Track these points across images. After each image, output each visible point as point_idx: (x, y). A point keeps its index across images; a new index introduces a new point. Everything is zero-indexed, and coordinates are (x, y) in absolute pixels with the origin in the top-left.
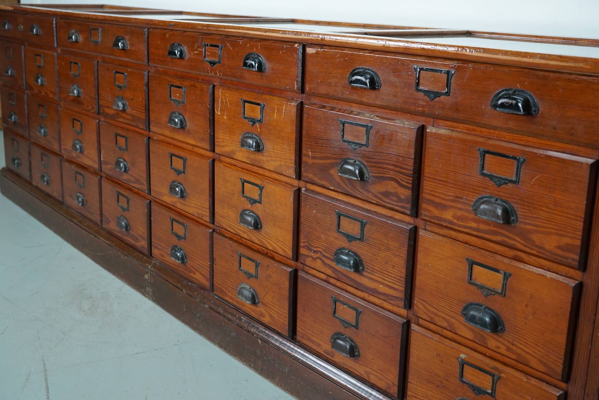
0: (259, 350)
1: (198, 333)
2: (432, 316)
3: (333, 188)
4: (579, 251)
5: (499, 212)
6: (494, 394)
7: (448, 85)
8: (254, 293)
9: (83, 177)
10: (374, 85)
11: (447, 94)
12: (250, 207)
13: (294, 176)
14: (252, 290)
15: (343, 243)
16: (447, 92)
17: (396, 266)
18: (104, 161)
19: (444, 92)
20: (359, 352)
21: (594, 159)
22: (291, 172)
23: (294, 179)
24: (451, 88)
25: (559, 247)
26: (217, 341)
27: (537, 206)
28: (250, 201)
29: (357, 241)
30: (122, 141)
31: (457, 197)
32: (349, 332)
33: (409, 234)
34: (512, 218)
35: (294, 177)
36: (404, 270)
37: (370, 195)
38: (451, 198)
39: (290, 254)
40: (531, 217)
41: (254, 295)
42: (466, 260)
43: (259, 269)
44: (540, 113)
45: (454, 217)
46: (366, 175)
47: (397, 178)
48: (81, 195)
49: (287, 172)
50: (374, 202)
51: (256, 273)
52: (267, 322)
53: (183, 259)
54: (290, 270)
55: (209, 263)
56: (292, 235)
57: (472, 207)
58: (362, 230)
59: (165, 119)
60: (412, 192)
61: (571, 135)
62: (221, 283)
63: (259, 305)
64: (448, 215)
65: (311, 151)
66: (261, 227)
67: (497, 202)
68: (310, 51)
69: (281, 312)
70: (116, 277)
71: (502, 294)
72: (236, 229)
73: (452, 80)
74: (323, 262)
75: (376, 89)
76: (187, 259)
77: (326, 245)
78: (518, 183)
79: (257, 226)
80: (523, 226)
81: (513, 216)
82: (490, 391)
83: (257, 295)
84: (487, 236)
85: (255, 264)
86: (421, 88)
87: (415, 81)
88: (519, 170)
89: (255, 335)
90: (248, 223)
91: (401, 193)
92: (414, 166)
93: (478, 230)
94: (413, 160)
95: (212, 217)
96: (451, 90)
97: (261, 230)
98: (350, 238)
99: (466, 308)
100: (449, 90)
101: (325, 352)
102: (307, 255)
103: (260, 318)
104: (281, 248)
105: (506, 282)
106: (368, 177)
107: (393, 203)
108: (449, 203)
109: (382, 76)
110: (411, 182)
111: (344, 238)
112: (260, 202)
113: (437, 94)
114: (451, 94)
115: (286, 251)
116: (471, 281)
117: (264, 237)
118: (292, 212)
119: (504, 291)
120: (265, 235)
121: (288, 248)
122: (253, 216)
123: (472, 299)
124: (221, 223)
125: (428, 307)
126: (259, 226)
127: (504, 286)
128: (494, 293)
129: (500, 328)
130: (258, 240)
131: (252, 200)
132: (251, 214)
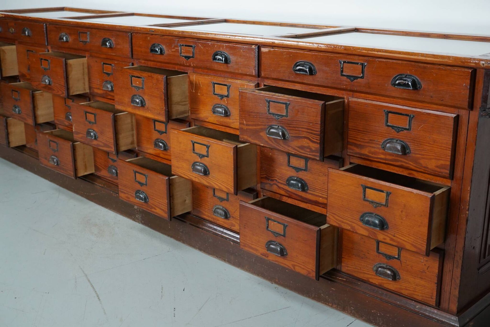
2: (340, 223)
3: (263, 145)
4: (449, 168)
5: (399, 147)
6: (399, 258)
7: (363, 72)
9: (57, 144)
10: (311, 72)
11: (362, 77)
12: (199, 160)
16: (362, 76)
18: (75, 131)
19: (360, 76)
20: (286, 252)
21: (456, 114)
24: (365, 73)
25: (437, 167)
26: (197, 247)
27: (422, 143)
28: (199, 156)
29: (303, 171)
30: (91, 117)
32: (279, 240)
37: (290, 149)
38: (367, 141)
39: (232, 190)
40: (419, 150)
42: (361, 186)
44: (422, 88)
47: (309, 137)
48: (55, 157)
53: (145, 199)
55: (167, 201)
57: (381, 146)
59: (127, 100)
60: (320, 146)
61: (442, 101)
63: (230, 219)
64: (365, 151)
65: (245, 121)
66: (209, 174)
67: (397, 142)
68: (263, 50)
70: (109, 209)
71: (385, 205)
72: (189, 176)
73: (365, 69)
74: (278, 186)
75: (313, 75)
76: (149, 199)
78: (410, 130)
79: (206, 172)
80: (414, 155)
81: (408, 150)
82: (397, 257)
83: (228, 212)
86: (344, 74)
87: (340, 70)
88: (410, 122)
90: (199, 171)
91: (312, 146)
93: (385, 159)
96: (365, 75)
97: (209, 175)
98: (298, 169)
99: (362, 216)
100: (363, 75)
101: (261, 254)
104: (225, 187)
105: (388, 198)
106: (288, 137)
107: (307, 153)
108: (366, 144)
109: (316, 67)
110: (319, 139)
111: (294, 171)
112: (207, 156)
113: (356, 78)
114: (364, 77)
115: (229, 189)
116: (365, 199)
117: (212, 180)
118: (233, 162)
119: (387, 203)
120: (212, 179)
121: (231, 186)
122: (202, 166)
123: (366, 210)
124: (177, 172)
125: (337, 217)
126: (208, 173)
127: (387, 201)
128: (380, 205)
129: (385, 227)
130: (207, 182)
131: (201, 154)
132: (201, 164)
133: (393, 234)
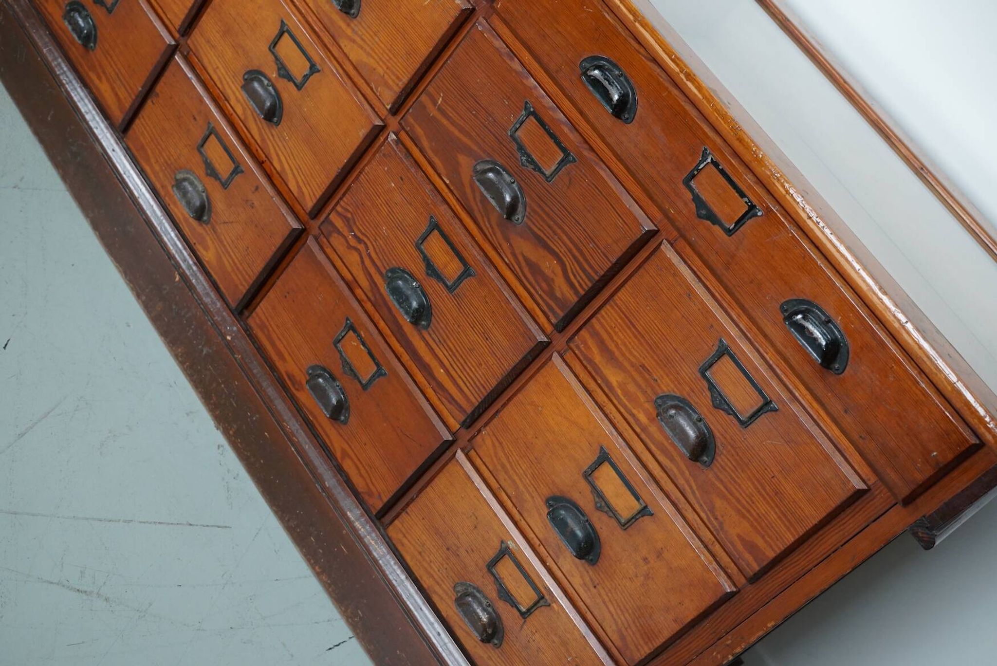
0: (168, 288)
1: (59, 173)
2: (499, 468)
3: (448, 182)
8: (206, 204)
12: (274, 75)
13: (388, 105)
14: (205, 198)
15: (418, 268)
16: (730, 230)
17: (484, 366)
19: (727, 225)
20: (347, 417)
22: (388, 98)
23: (386, 108)
25: (742, 539)
28: (279, 69)
31: (643, 366)
32: (346, 382)
33: (535, 346)
34: (705, 458)
35: (388, 107)
36: (494, 383)
37: (505, 245)
38: (633, 360)
39: (309, 204)
40: (732, 478)
41: (205, 208)
42: (599, 447)
43: (238, 178)
45: (622, 386)
46: (518, 216)
47: (567, 264)
49: (379, 89)
50: (506, 260)
51: (229, 178)
52: (207, 259)
54: (295, 225)
55: (140, 89)
56: (330, 181)
57: (658, 398)
58: (460, 279)
60: (578, 302)
61: (861, 437)
62: (149, 138)
64: (614, 377)
65: (443, 99)
66: (278, 124)
67: (699, 424)
69: (241, 268)
71: (624, 526)
72: (224, 82)
73: (749, 221)
74: (363, 262)
76: (97, 46)
77: (383, 245)
78: (746, 427)
79: (272, 115)
82: (523, 609)
83: (210, 210)
84: (653, 448)
85: (233, 166)
86: (693, 185)
89: (173, 262)
90: (258, 100)
91: (559, 287)
92: (605, 272)
93: (644, 429)
94: (610, 265)
95: (186, 25)
96: (739, 231)
97: (274, 126)
99: (557, 500)
100: (736, 229)
101: (287, 374)
102: (338, 230)
103: (197, 244)
104: (297, 182)
105: (640, 517)
106: (520, 221)
107: (537, 287)
108: (626, 364)
109: (641, 110)
110: (587, 288)
111: (423, 266)
112: (299, 87)
114: (733, 236)
115: (303, 193)
116: (588, 475)
117: (274, 140)
118: (352, 152)
119: (629, 524)
120: (277, 140)
121: (312, 194)
122: (270, 94)
123: (576, 497)
124: (201, 50)
125: (501, 454)
126: (275, 119)
127: (633, 520)
128: (612, 515)
129: (591, 558)
130: (261, 134)
131: (285, 69)
132: (270, 88)
133: (597, 582)
